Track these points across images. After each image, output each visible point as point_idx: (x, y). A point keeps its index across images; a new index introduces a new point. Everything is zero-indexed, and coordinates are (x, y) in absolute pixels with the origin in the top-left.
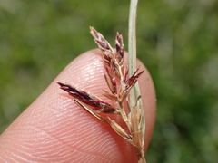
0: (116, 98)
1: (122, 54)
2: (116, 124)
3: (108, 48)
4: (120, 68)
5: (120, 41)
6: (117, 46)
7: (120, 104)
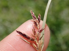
0: (35, 37)
1: (40, 21)
2: (34, 44)
3: (36, 18)
4: (38, 25)
5: (40, 17)
6: (38, 18)
7: (36, 38)
